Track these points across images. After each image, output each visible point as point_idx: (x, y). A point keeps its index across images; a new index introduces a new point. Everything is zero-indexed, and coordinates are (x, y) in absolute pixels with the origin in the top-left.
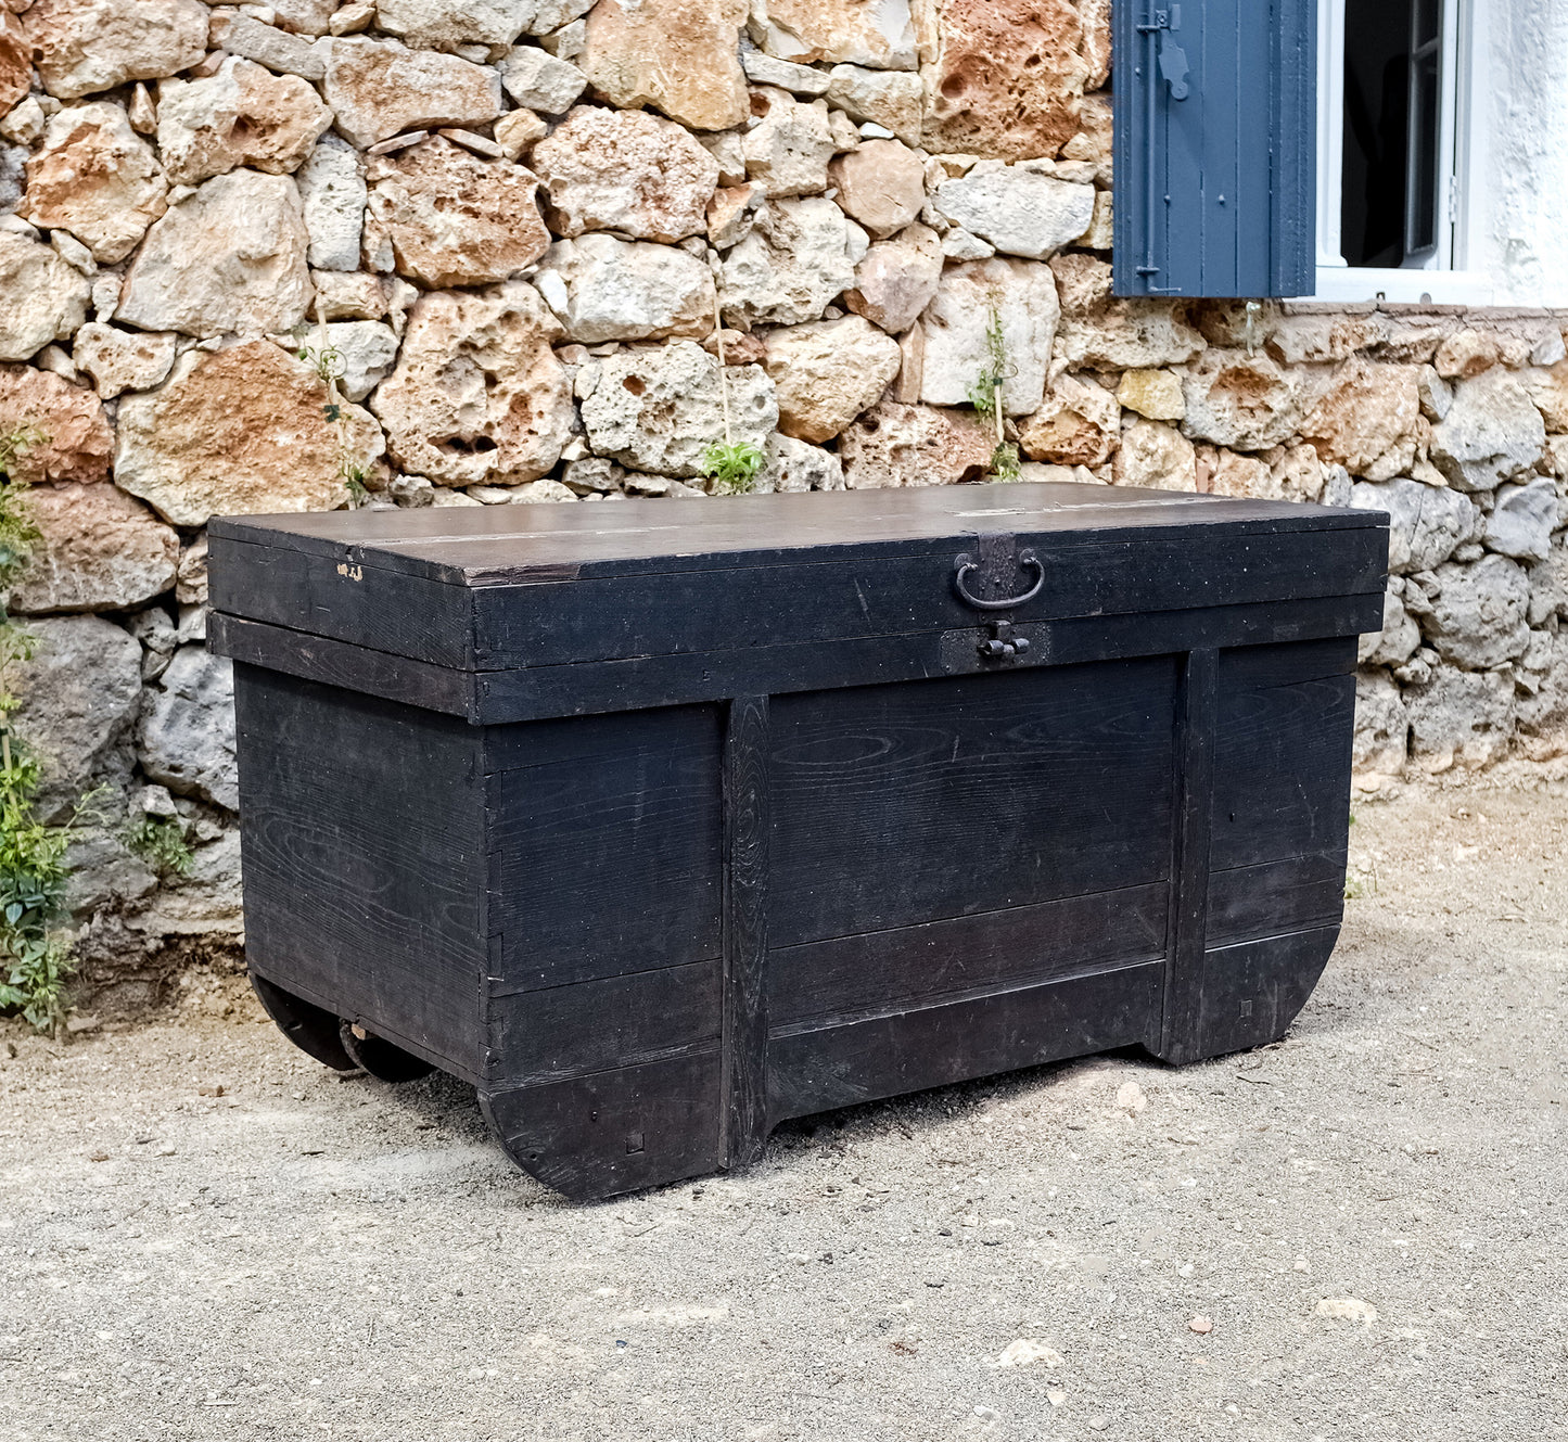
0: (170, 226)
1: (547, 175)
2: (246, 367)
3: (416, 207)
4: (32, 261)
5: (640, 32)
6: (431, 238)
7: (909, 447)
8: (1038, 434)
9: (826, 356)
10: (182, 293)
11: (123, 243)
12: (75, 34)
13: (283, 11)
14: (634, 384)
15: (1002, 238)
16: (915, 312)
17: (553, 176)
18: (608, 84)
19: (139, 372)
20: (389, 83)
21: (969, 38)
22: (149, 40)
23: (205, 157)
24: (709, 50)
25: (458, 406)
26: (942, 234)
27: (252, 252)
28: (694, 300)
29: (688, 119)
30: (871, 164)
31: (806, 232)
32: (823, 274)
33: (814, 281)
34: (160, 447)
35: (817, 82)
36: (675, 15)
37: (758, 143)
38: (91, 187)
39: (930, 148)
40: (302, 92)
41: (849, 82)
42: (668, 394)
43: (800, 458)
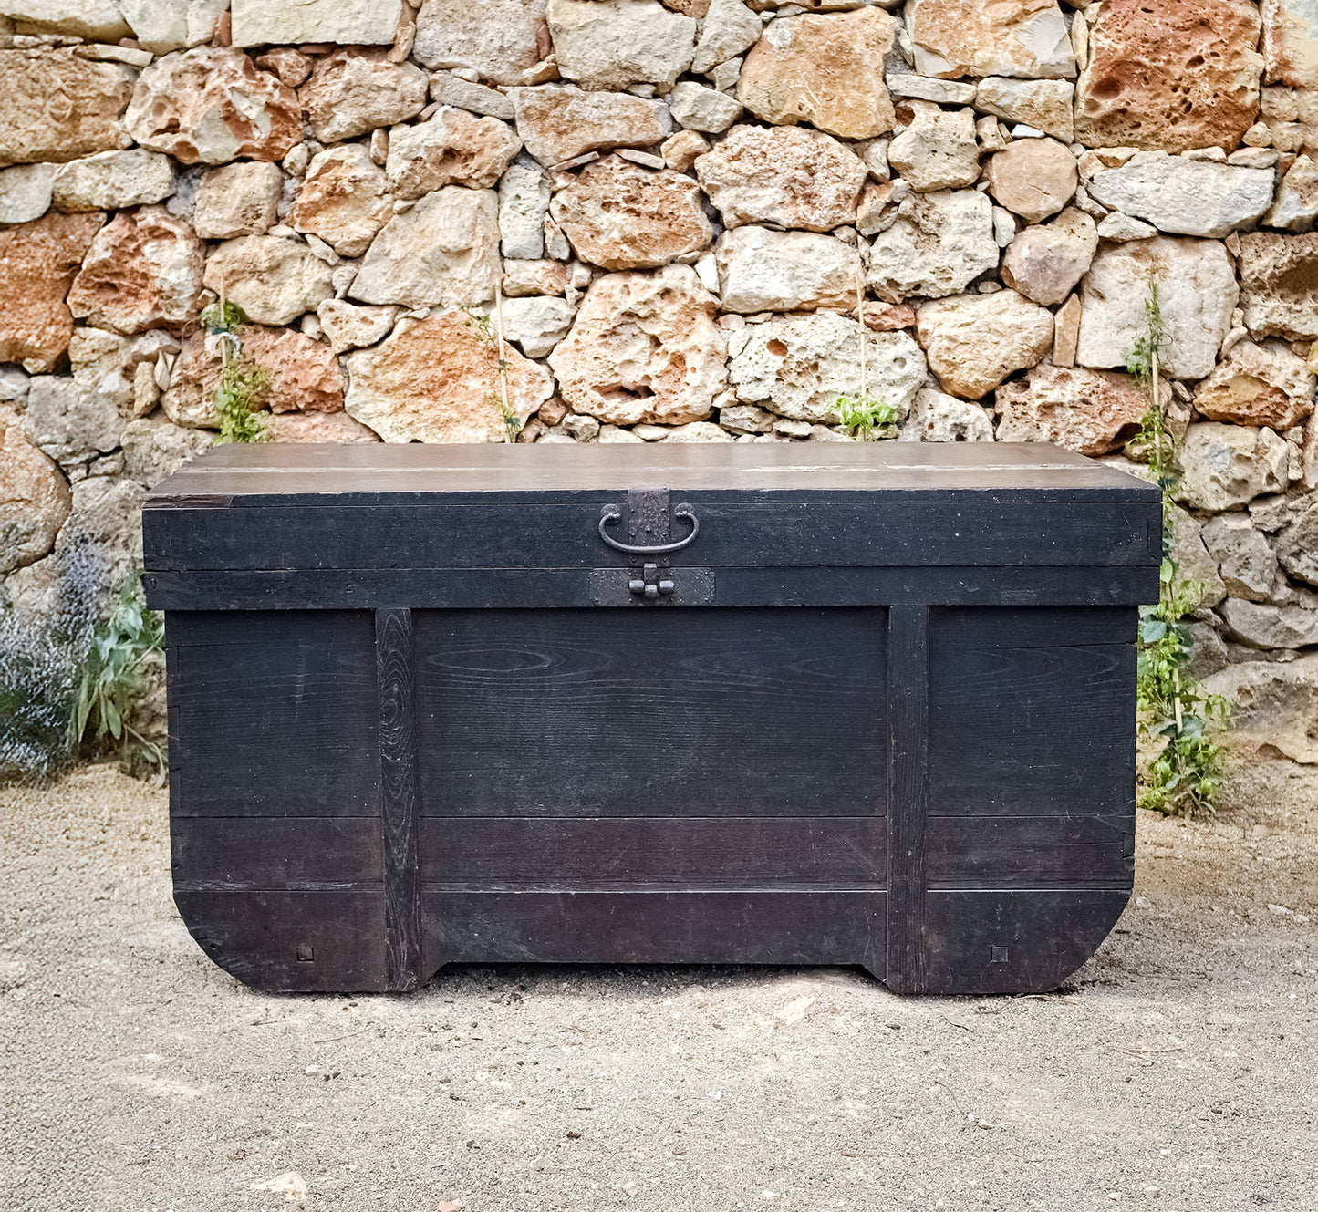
0: (393, 229)
1: (703, 181)
2: (446, 331)
3: (585, 210)
4: (291, 257)
5: (790, 64)
6: (599, 233)
7: (1061, 405)
8: (1210, 397)
9: (968, 324)
10: (396, 277)
11: (356, 243)
12: (326, 99)
13: (484, 71)
14: (778, 346)
15: (1162, 220)
16: (1067, 285)
17: (707, 182)
18: (760, 107)
19: (360, 334)
20: (567, 117)
21: (1120, 47)
22: (379, 99)
23: (418, 179)
24: (856, 74)
25: (618, 362)
26: (1099, 219)
27: (450, 246)
28: (838, 277)
29: (836, 131)
30: (1019, 159)
31: (952, 220)
32: (968, 255)
33: (958, 260)
34: (377, 389)
35: (964, 93)
36: (823, 48)
37: (901, 148)
38: (337, 204)
39: (1088, 143)
40: (494, 128)
41: (994, 92)
42: (810, 355)
43: (944, 412)
